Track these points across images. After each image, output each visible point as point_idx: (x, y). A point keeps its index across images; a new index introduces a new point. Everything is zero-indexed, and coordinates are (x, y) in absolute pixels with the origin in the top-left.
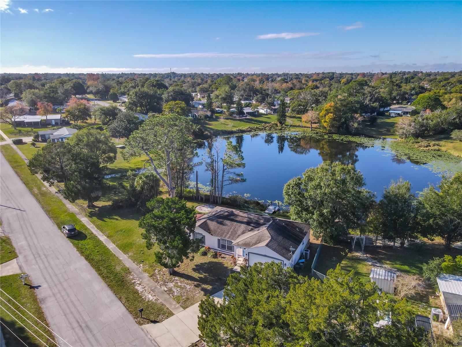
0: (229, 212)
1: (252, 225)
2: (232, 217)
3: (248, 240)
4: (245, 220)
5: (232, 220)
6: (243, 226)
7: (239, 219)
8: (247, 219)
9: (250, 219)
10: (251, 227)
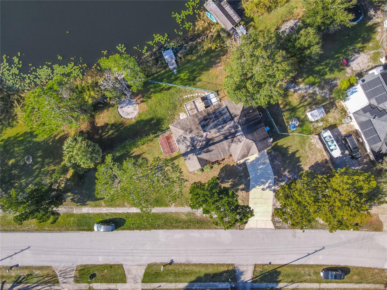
0: (205, 141)
1: (229, 137)
2: (211, 142)
3: (242, 153)
4: (222, 137)
5: (213, 144)
6: (225, 142)
7: (217, 140)
8: (222, 136)
9: (224, 134)
10: (230, 139)
